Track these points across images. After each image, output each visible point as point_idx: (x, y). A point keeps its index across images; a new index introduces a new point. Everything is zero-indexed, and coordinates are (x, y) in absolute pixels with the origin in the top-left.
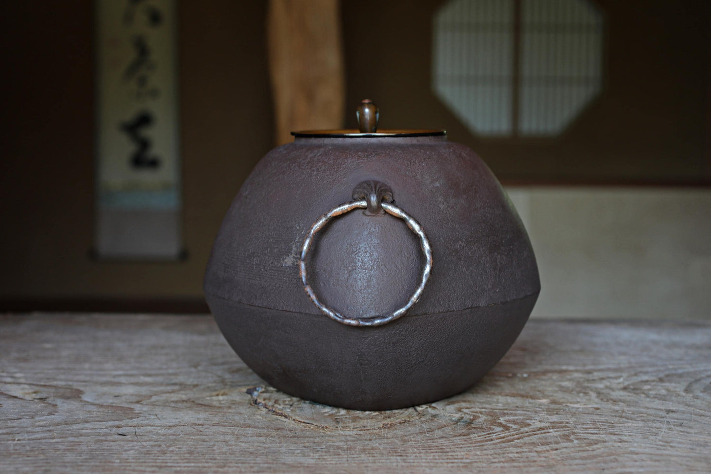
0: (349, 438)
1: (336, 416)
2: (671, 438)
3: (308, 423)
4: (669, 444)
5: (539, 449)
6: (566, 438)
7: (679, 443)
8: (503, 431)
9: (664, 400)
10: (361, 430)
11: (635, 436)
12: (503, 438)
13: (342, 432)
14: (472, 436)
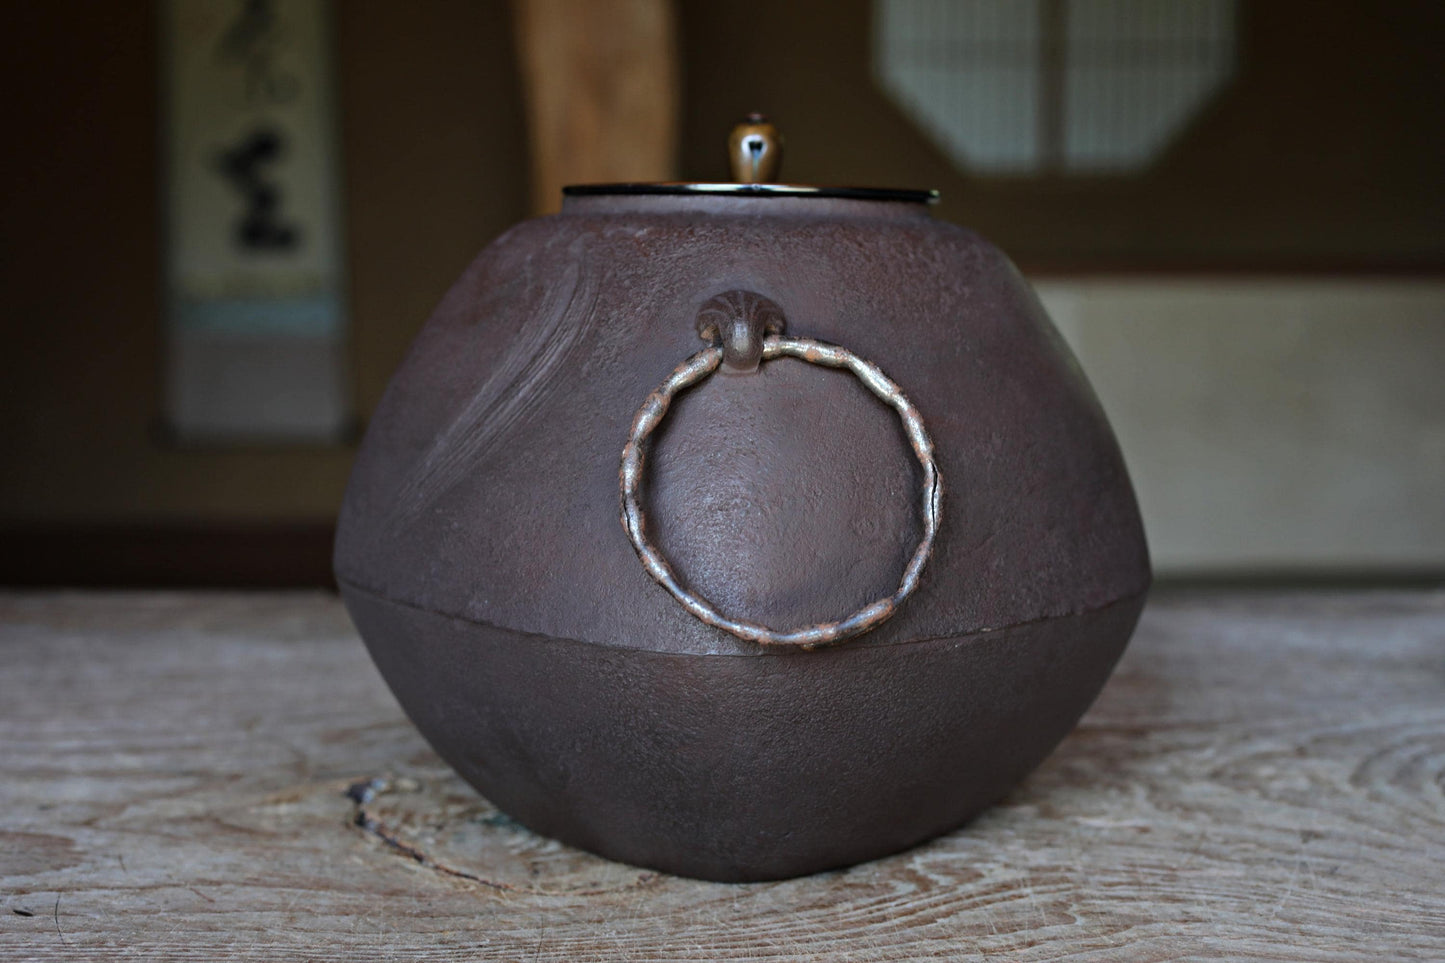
0: (552, 917)
1: (536, 855)
2: (1306, 907)
3: (467, 876)
4: (1297, 926)
5: (990, 942)
6: (1060, 911)
7: (1325, 922)
8: (914, 893)
9: (1302, 805)
10: (585, 894)
11: (1222, 902)
12: (912, 912)
13: (539, 901)
14: (839, 908)
